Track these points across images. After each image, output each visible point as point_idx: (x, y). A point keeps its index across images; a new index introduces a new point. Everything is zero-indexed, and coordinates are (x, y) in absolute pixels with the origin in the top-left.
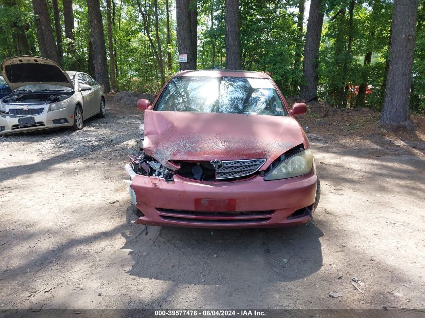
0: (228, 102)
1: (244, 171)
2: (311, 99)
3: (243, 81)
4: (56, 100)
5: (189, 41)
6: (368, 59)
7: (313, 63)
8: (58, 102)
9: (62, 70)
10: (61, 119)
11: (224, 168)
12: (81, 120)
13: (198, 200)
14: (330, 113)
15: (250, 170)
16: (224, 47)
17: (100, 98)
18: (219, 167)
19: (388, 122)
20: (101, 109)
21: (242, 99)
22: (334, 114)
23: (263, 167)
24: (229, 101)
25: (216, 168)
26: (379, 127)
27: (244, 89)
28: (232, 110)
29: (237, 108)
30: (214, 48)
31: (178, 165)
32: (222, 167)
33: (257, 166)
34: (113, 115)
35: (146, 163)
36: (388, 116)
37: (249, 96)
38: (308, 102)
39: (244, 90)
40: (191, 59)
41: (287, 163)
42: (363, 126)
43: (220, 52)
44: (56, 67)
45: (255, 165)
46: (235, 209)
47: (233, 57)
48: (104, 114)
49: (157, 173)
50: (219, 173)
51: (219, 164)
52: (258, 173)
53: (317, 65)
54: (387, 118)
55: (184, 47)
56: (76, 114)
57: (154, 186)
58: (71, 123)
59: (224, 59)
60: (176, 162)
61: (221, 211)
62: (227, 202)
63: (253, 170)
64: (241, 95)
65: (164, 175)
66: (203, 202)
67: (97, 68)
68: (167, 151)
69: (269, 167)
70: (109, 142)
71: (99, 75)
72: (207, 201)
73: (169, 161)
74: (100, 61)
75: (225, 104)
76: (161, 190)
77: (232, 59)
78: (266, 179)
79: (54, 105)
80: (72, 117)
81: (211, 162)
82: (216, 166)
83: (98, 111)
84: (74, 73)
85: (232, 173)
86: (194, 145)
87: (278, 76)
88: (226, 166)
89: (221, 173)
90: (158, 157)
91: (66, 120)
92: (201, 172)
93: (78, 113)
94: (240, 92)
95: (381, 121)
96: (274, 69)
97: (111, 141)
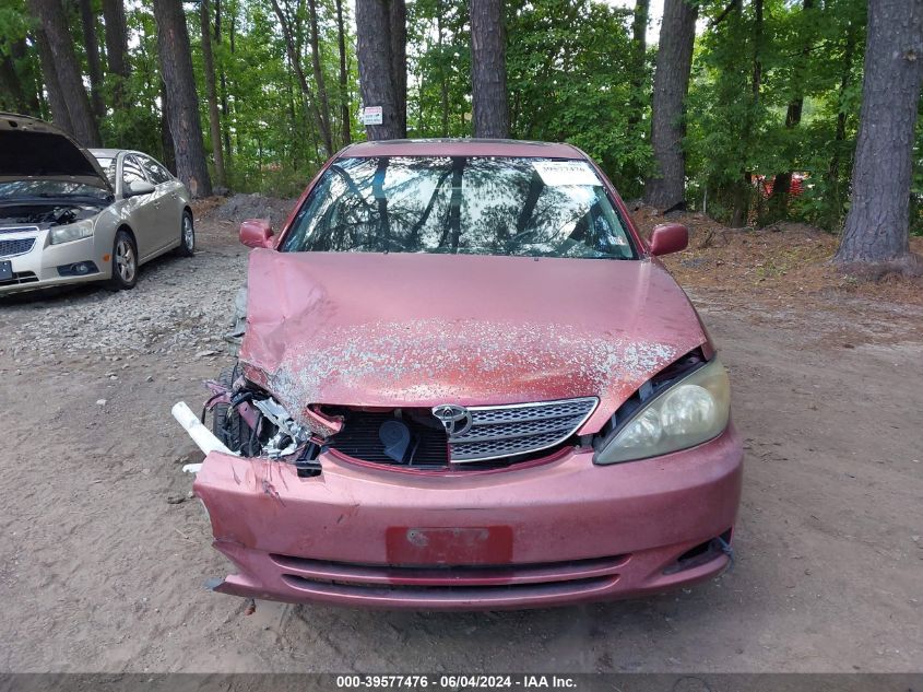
0: (479, 216)
1: (534, 437)
2: (670, 207)
3: (515, 167)
4: (68, 219)
5: (387, 75)
6: (795, 112)
7: (673, 122)
8: (71, 222)
9: (78, 146)
10: (80, 264)
11: (474, 427)
12: (132, 266)
13: (394, 531)
14: (716, 238)
15: (550, 435)
16: (469, 90)
17: (181, 211)
18: (461, 424)
19: (857, 258)
20: (183, 237)
21: (512, 211)
22: (727, 242)
23: (591, 423)
24: (483, 214)
25: (450, 431)
26: (837, 271)
27: (518, 184)
28: (491, 239)
29: (502, 231)
30: (445, 92)
31: (336, 421)
32: (468, 426)
33: (572, 421)
34: (214, 250)
35: (250, 403)
36: (859, 246)
37: (530, 204)
38: (665, 213)
39: (517, 188)
40: (391, 117)
41: (658, 408)
42: (795, 267)
43: (459, 100)
44: (64, 137)
45: (567, 419)
46: (510, 553)
47: (489, 112)
48: (191, 248)
49: (278, 438)
50: (458, 445)
51: (458, 417)
52: (575, 441)
53: (682, 129)
54: (856, 251)
55: (376, 90)
56: (117, 251)
57: (261, 490)
58: (104, 273)
59: (468, 117)
60: (329, 411)
61: (466, 562)
62: (485, 535)
63: (560, 433)
64: (510, 200)
65: (299, 443)
66: (410, 536)
67: (180, 142)
68: (303, 378)
69: (609, 423)
70: (193, 319)
71: (184, 156)
72: (425, 534)
73: (311, 407)
74: (185, 124)
75: (473, 221)
76: (282, 503)
77: (486, 117)
78: (599, 460)
79: (60, 231)
80: (106, 259)
81: (434, 410)
82: (448, 424)
83: (177, 242)
84: (112, 152)
85: (500, 442)
86: (384, 356)
87: (594, 156)
88: (477, 421)
89: (467, 445)
90: (281, 390)
91: (91, 267)
92: (406, 437)
93: (123, 249)
94: (509, 193)
95: (842, 256)
96: (585, 140)
97: (200, 317)
